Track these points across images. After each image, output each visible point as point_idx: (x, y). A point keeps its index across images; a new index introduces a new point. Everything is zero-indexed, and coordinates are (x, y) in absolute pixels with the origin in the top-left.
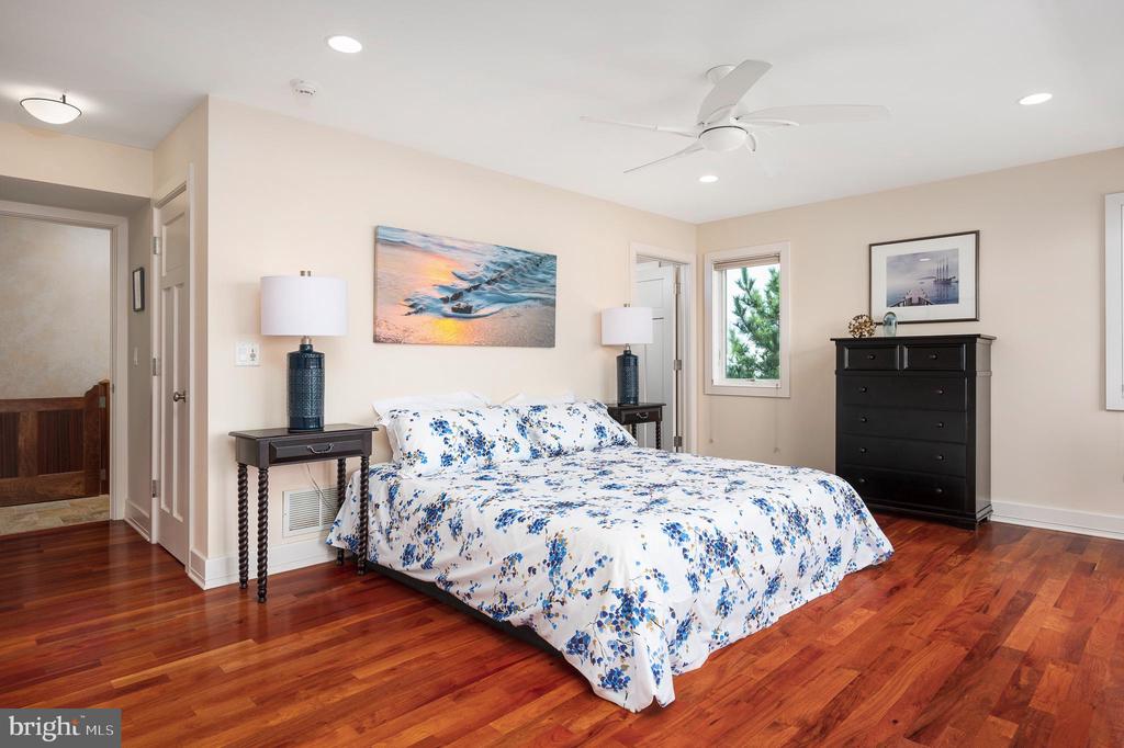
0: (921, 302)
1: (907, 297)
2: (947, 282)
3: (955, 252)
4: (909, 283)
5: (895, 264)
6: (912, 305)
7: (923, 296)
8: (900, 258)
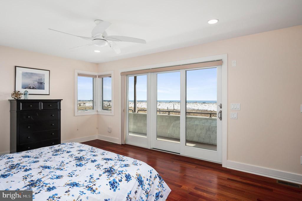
0: (33, 88)
1: (29, 86)
2: (41, 83)
3: (44, 75)
4: (29, 81)
5: (25, 75)
6: (30, 89)
7: (34, 86)
8: (27, 73)
